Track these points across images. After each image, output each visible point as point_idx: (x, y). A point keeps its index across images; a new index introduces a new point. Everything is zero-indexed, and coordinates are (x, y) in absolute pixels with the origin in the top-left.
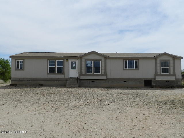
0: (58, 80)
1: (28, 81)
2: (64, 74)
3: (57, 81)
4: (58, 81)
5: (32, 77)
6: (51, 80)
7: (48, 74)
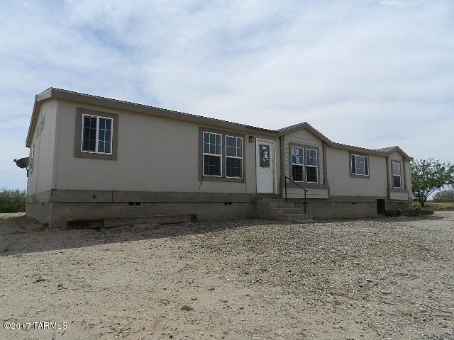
0: (228, 201)
1: (131, 204)
2: (243, 181)
3: (226, 203)
4: (230, 203)
5: (147, 189)
6: (211, 199)
7: (201, 179)
